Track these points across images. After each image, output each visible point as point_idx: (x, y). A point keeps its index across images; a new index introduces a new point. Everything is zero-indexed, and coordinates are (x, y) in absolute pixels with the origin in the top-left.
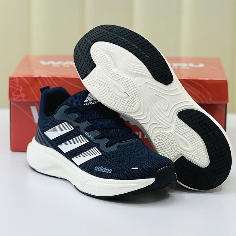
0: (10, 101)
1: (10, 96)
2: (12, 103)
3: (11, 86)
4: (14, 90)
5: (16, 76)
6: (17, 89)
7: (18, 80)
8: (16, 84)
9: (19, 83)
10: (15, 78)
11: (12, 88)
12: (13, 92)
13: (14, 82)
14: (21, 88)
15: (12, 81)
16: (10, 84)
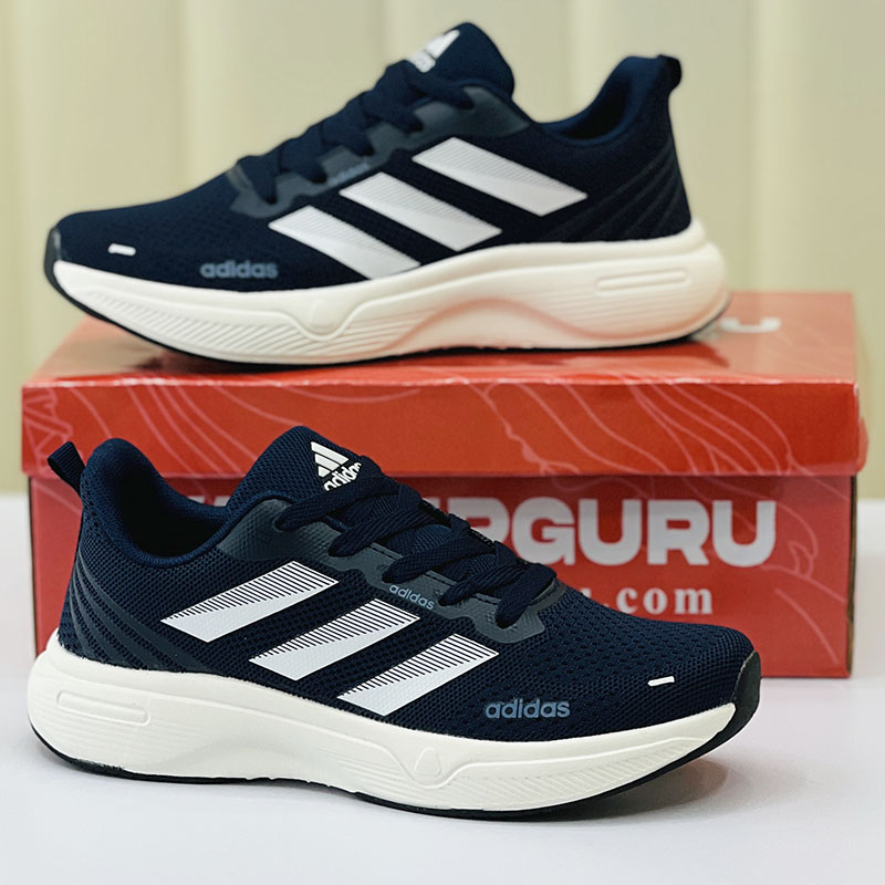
0: (30, 480)
1: (28, 458)
2: (35, 484)
3: (29, 422)
4: (39, 436)
5: (46, 384)
6: (53, 433)
7: (53, 397)
8: (48, 412)
9: (57, 409)
10: (43, 391)
11: (33, 429)
12: (37, 443)
13: (39, 407)
14: (68, 426)
15: (32, 399)
16: (25, 414)
